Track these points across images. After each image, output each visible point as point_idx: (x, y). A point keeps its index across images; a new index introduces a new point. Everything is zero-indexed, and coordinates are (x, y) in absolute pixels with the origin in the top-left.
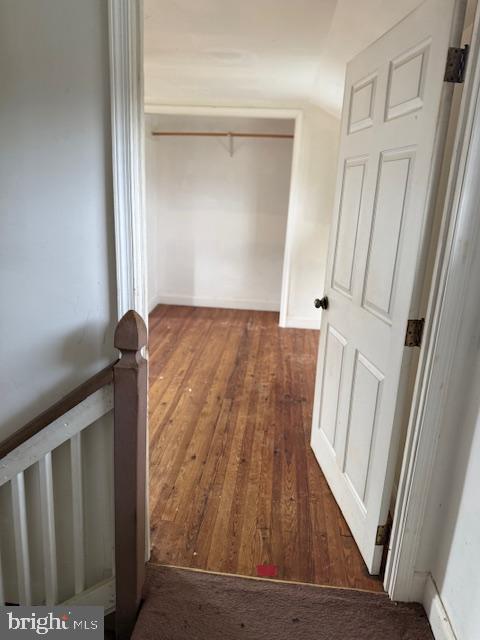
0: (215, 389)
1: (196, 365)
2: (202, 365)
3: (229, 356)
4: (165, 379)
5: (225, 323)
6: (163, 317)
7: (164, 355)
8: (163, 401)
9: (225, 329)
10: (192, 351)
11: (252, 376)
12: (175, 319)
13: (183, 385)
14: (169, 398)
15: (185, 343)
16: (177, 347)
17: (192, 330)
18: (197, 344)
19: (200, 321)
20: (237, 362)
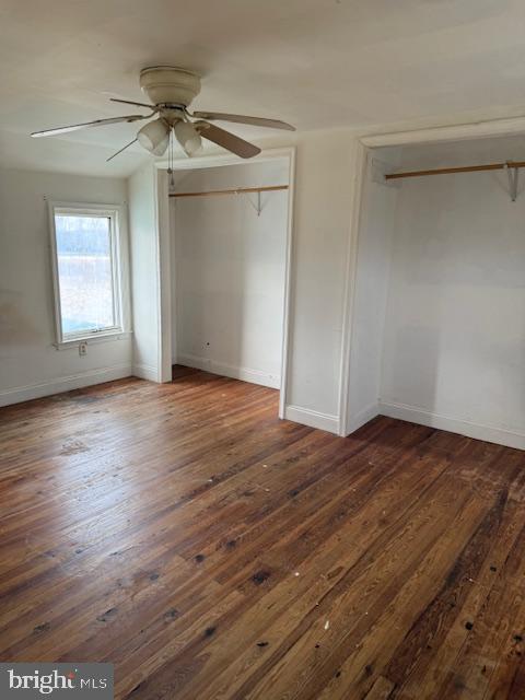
0: (372, 642)
1: (372, 560)
2: (380, 566)
3: (443, 554)
4: (301, 578)
5: (469, 474)
6: (371, 442)
7: (331, 521)
8: (264, 637)
9: (464, 485)
10: (383, 522)
11: (469, 626)
12: (388, 449)
13: (319, 609)
14: (279, 632)
15: (379, 504)
16: (361, 507)
17: (406, 476)
18: (398, 508)
19: (428, 458)
20: (452, 577)
